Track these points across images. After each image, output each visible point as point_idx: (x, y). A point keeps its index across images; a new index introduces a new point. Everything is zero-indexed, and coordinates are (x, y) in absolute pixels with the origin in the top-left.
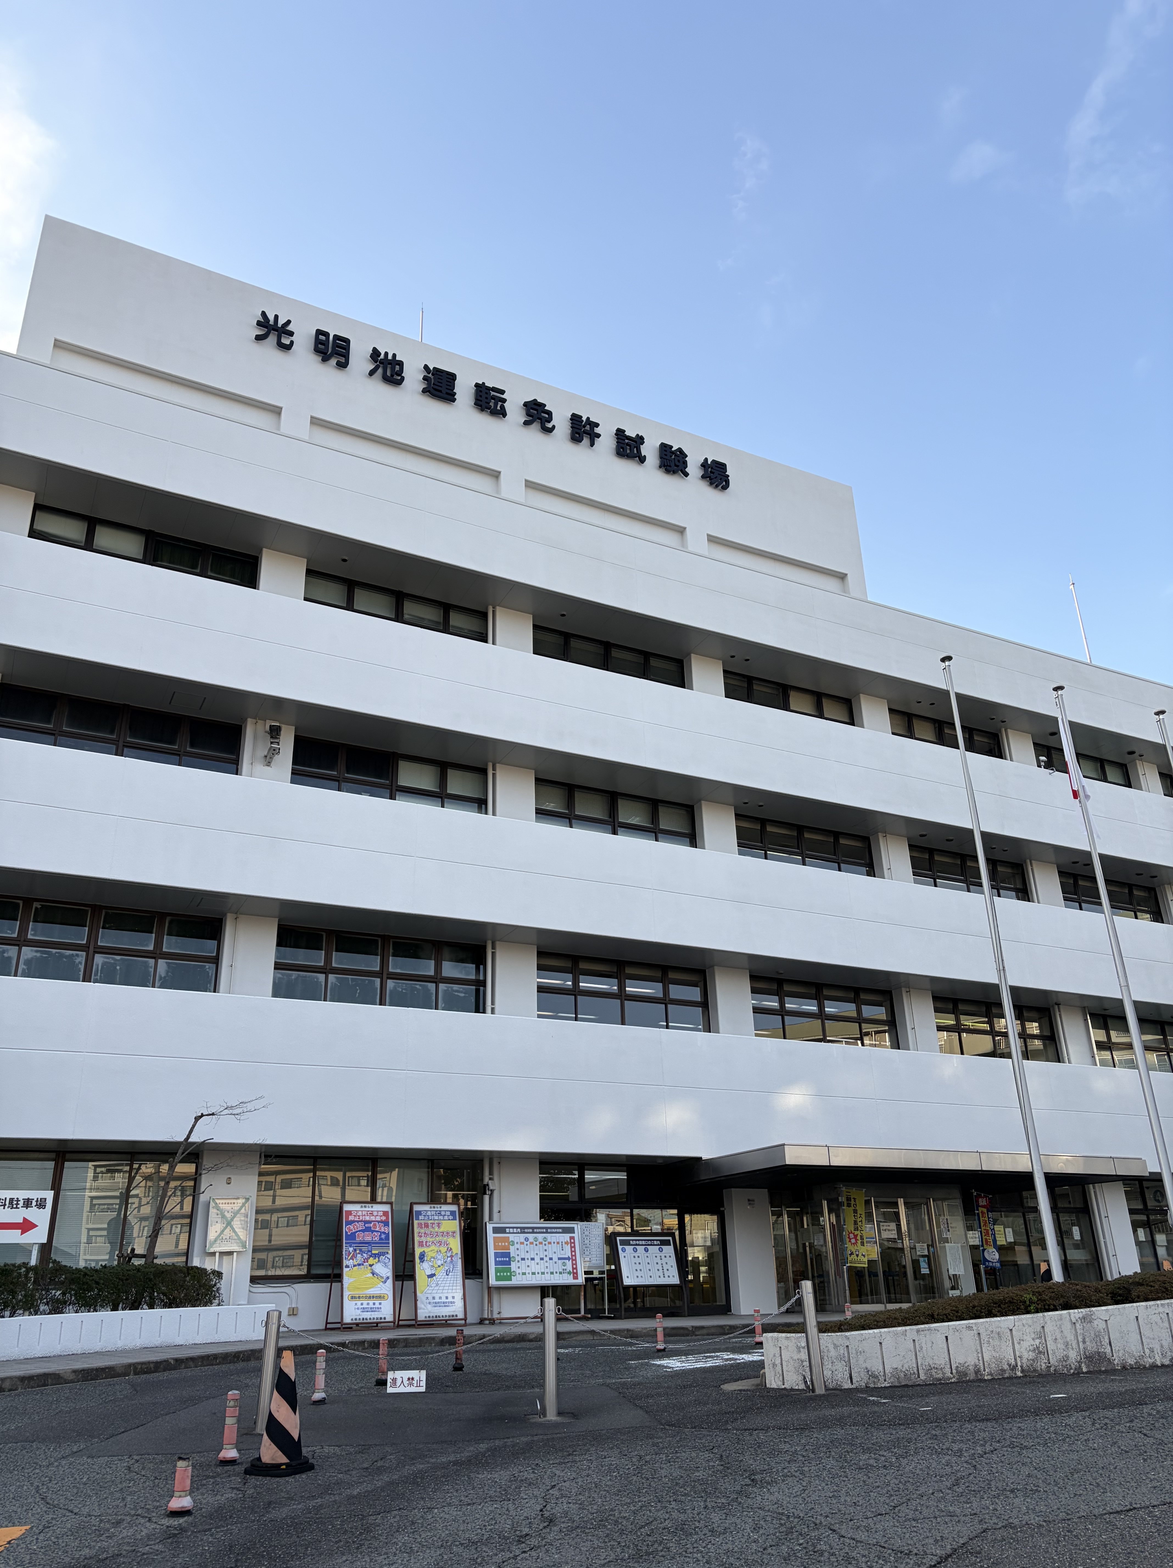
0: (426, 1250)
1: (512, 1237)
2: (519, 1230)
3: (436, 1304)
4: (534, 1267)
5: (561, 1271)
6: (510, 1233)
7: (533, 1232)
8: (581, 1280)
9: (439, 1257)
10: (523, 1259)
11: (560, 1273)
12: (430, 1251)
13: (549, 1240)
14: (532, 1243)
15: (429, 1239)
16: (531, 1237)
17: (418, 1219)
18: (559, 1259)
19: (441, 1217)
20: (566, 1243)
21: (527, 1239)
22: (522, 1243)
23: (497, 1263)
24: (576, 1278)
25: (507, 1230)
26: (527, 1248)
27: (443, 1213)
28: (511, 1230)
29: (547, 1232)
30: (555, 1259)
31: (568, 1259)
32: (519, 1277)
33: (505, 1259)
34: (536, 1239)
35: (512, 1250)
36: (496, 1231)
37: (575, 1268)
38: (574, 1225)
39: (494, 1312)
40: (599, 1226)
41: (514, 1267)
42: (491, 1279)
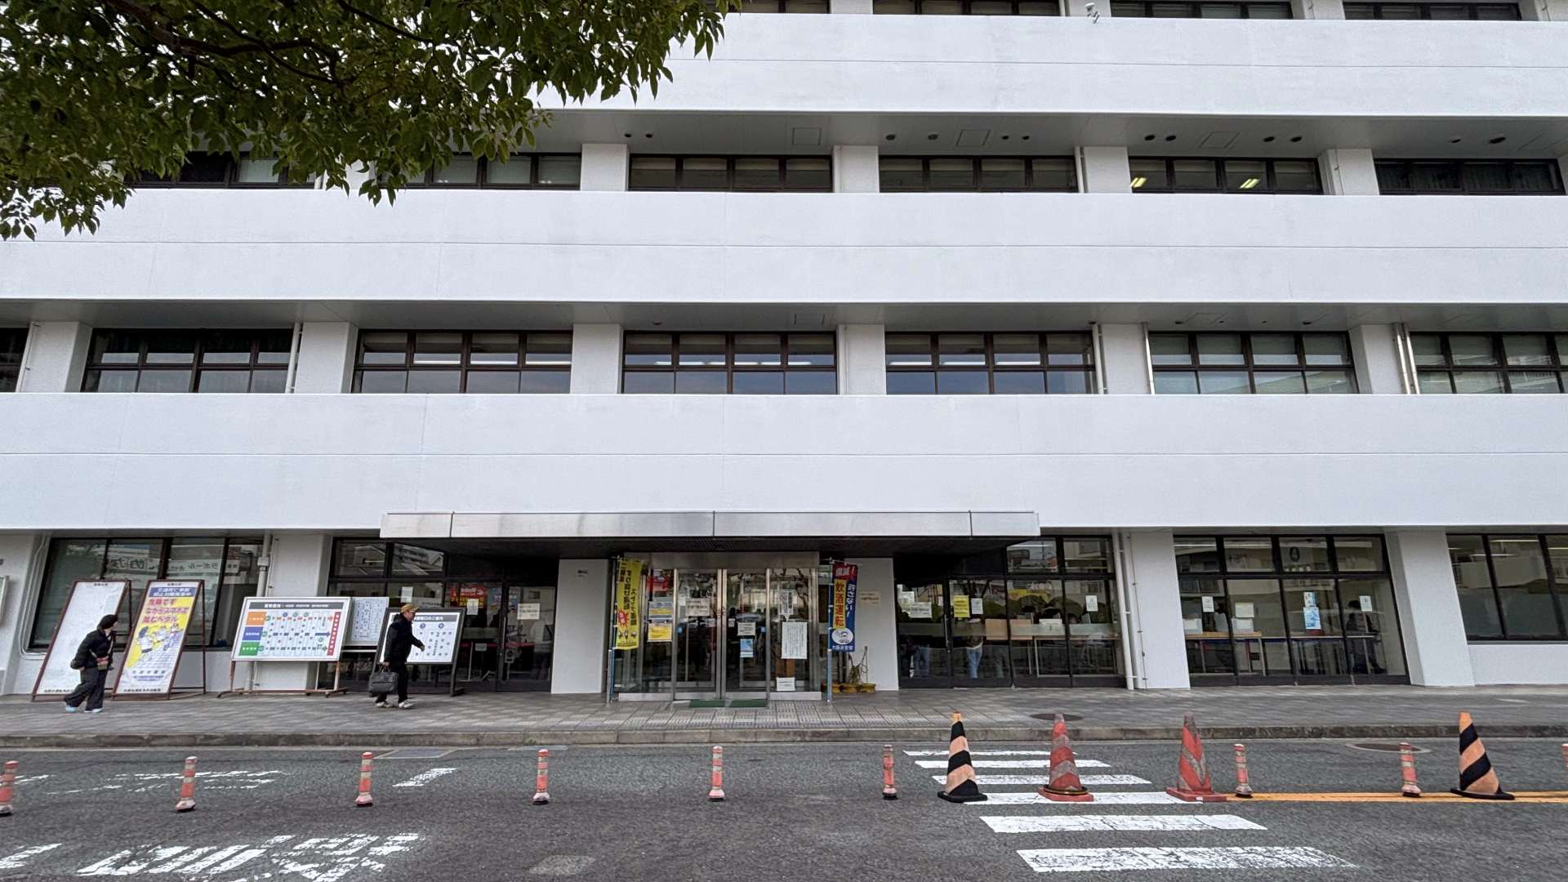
0: (150, 625)
1: (269, 612)
2: (279, 606)
3: (143, 678)
4: (286, 642)
5: (315, 646)
6: (268, 608)
7: (295, 608)
8: (336, 656)
9: (162, 632)
10: (276, 634)
11: (314, 649)
12: (153, 628)
13: (310, 616)
14: (290, 618)
15: (157, 615)
16: (291, 612)
17: (151, 595)
18: (317, 634)
19: (178, 594)
20: (330, 619)
21: (285, 615)
22: (279, 618)
23: (245, 638)
24: (330, 653)
25: (266, 606)
26: (283, 624)
27: (181, 590)
28: (270, 606)
29: (310, 608)
30: (312, 634)
31: (327, 634)
32: (266, 652)
33: (255, 633)
34: (296, 614)
35: (266, 626)
36: (253, 606)
37: (332, 644)
38: (346, 601)
39: (242, 682)
40: (385, 600)
41: (263, 641)
42: (236, 654)
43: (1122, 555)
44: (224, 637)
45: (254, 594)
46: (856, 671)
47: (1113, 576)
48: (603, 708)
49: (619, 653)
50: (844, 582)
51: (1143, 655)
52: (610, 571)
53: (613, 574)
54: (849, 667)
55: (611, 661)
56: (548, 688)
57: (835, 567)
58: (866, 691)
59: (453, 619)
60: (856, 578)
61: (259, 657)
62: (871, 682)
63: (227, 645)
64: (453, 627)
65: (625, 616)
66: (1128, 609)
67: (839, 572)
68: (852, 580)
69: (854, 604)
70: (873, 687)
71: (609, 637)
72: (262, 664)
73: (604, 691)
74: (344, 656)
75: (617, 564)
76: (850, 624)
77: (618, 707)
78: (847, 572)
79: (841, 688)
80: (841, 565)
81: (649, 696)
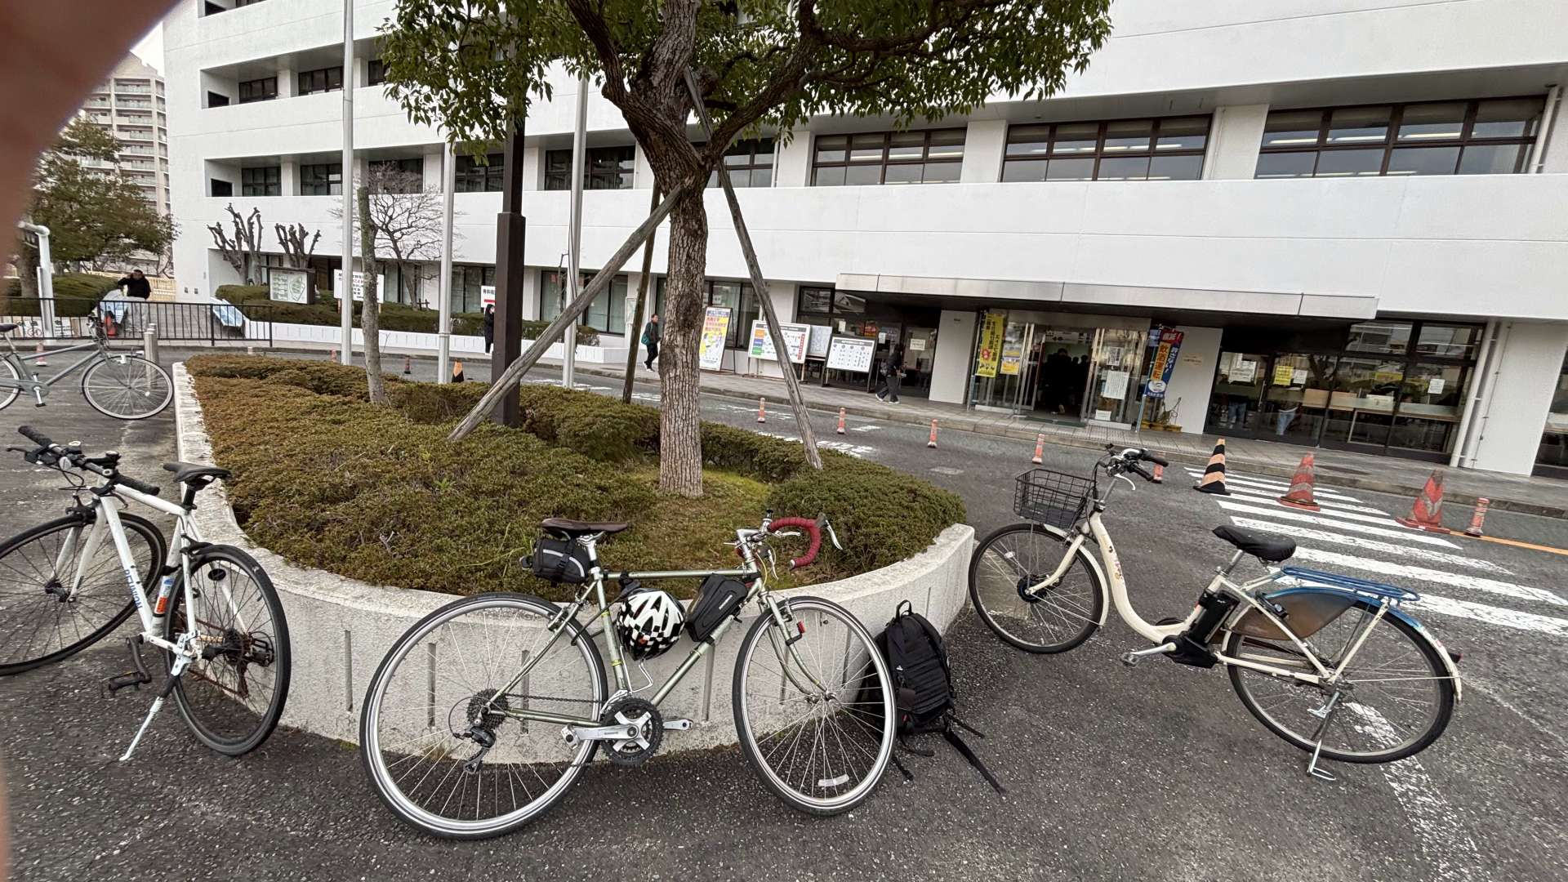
8: (802, 361)
9: (715, 337)
11: (795, 355)
13: (788, 335)
15: (712, 326)
19: (721, 315)
20: (800, 337)
23: (754, 345)
24: (800, 359)
27: (722, 313)
29: (788, 330)
31: (798, 347)
33: (759, 342)
36: (758, 326)
37: (800, 352)
38: (808, 327)
39: (753, 371)
40: (830, 329)
41: (763, 348)
42: (750, 353)
43: (1493, 345)
44: (742, 343)
45: (757, 318)
46: (1166, 415)
47: (1474, 364)
48: (964, 412)
49: (978, 379)
50: (1169, 345)
51: (1481, 438)
52: (977, 321)
53: (980, 323)
54: (1162, 410)
55: (972, 382)
56: (927, 396)
57: (1163, 332)
58: (1172, 432)
59: (870, 345)
60: (1180, 342)
61: (763, 356)
62: (1178, 425)
63: (745, 348)
64: (870, 350)
65: (989, 354)
66: (1479, 395)
67: (1166, 337)
68: (1176, 344)
69: (1173, 364)
70: (1179, 428)
71: (973, 366)
72: (763, 361)
73: (965, 402)
74: (807, 361)
75: (984, 317)
76: (1166, 378)
77: (974, 412)
78: (1173, 337)
79: (1151, 426)
80: (1169, 331)
81: (995, 409)
